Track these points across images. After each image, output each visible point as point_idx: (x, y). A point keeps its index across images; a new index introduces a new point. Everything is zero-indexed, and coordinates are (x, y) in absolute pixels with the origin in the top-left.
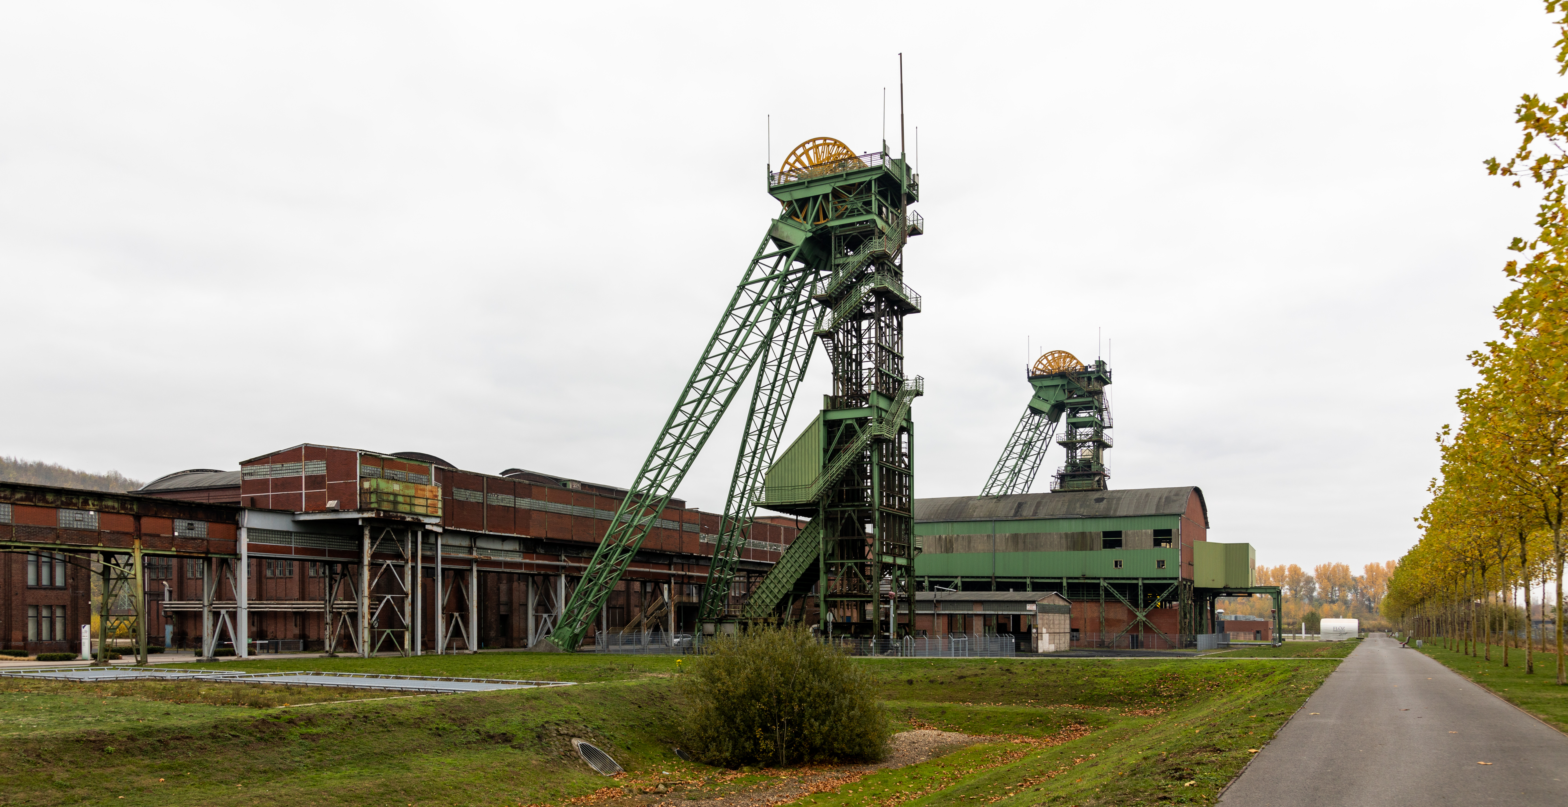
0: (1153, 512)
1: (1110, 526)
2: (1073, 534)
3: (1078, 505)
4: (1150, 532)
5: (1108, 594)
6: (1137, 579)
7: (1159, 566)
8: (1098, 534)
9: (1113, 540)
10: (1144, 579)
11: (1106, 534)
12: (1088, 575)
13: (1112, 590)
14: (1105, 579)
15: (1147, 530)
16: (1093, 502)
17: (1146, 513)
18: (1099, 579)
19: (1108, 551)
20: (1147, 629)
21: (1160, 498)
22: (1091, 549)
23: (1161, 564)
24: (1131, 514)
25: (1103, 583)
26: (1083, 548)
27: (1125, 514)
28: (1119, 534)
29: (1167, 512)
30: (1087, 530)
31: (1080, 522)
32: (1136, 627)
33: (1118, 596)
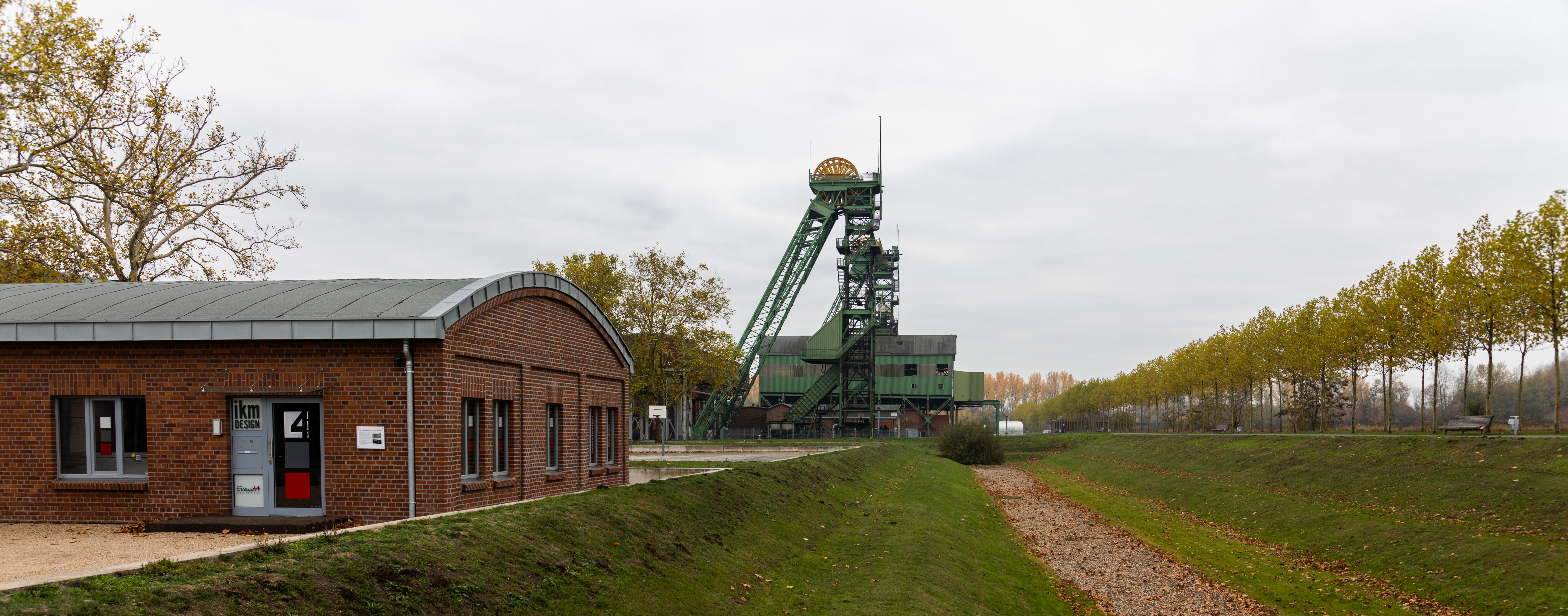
0: (937, 353)
1: (909, 361)
2: (885, 365)
3: (887, 346)
4: (935, 365)
5: (907, 405)
6: (926, 396)
7: (940, 388)
8: (902, 366)
9: (911, 370)
10: (930, 396)
11: (907, 366)
12: (895, 393)
13: (910, 403)
14: (906, 395)
15: (933, 363)
16: (896, 344)
17: (932, 353)
18: (902, 395)
19: (908, 377)
20: (932, 428)
21: (939, 343)
22: (897, 376)
23: (941, 386)
24: (923, 353)
25: (905, 398)
26: (892, 375)
27: (919, 353)
28: (915, 366)
29: (945, 353)
30: (895, 363)
31: (890, 358)
32: (925, 427)
33: (914, 407)
